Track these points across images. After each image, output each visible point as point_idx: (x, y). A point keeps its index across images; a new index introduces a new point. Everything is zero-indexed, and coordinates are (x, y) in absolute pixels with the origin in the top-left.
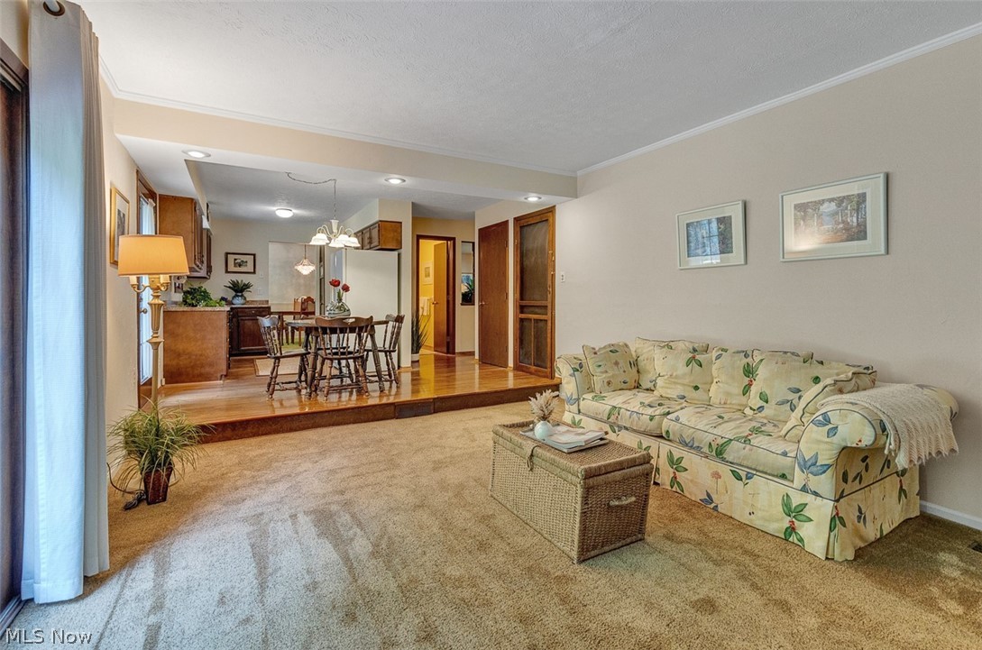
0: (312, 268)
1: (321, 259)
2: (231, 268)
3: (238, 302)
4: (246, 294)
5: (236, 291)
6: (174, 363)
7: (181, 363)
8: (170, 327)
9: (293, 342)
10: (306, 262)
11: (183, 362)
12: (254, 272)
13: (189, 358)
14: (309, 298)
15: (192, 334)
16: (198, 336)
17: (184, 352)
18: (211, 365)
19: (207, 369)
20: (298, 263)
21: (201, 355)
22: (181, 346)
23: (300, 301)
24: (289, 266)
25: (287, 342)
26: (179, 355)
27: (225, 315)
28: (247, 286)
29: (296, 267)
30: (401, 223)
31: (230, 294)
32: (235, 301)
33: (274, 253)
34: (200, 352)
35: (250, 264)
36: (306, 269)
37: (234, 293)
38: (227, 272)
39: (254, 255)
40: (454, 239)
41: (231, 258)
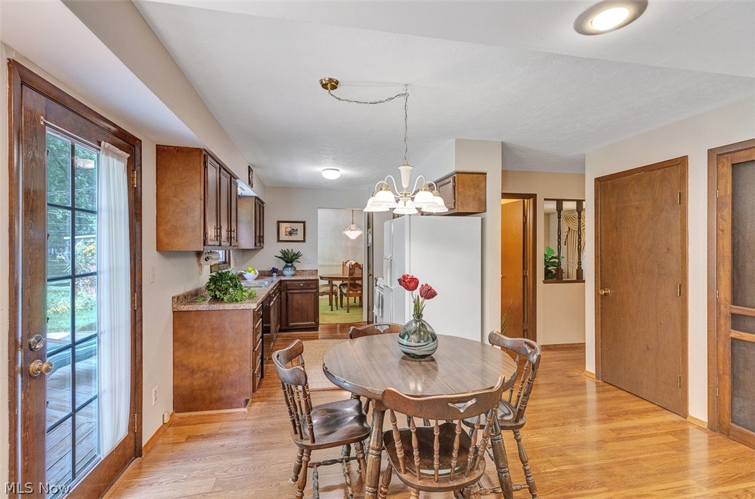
0: (358, 233)
1: (369, 225)
2: (283, 237)
3: (288, 274)
4: (295, 264)
5: (287, 262)
6: (187, 382)
7: (195, 383)
8: (182, 332)
9: (341, 306)
10: (353, 227)
11: (198, 381)
12: (304, 241)
13: (206, 375)
14: (356, 264)
15: (209, 343)
16: (217, 345)
17: (199, 367)
18: (232, 386)
19: (228, 392)
20: (347, 228)
21: (220, 372)
22: (194, 361)
23: (348, 265)
24: (338, 231)
25: (337, 305)
26: (193, 372)
27: (250, 315)
28: (297, 256)
29: (344, 232)
30: (486, 174)
31: (280, 265)
32: (286, 272)
33: (325, 219)
34: (219, 368)
35: (300, 232)
36: (353, 234)
37: (285, 263)
38: (279, 241)
39: (304, 223)
40: (534, 196)
41: (283, 226)
